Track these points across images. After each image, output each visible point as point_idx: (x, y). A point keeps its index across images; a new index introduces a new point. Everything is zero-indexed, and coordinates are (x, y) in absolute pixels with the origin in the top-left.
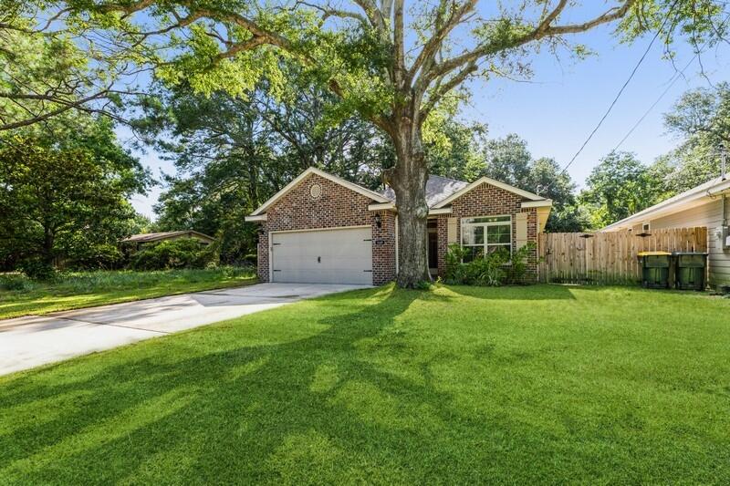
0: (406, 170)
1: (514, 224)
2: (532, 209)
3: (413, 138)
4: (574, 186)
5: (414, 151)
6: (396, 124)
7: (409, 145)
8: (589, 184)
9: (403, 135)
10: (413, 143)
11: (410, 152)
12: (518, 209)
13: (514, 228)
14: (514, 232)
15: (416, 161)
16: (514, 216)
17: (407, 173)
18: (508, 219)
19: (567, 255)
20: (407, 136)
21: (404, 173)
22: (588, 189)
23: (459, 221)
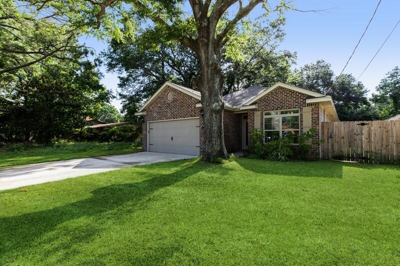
0: (206, 76)
1: (301, 115)
2: (315, 104)
3: (210, 53)
4: (366, 91)
5: (210, 62)
6: (198, 44)
7: (207, 58)
8: (378, 90)
9: (203, 52)
10: (209, 57)
11: (207, 63)
12: (305, 105)
13: (302, 118)
14: (302, 121)
15: (212, 70)
16: (301, 109)
17: (206, 79)
18: (297, 112)
19: (346, 139)
20: (205, 52)
21: (205, 79)
22: (378, 93)
23: (262, 114)
